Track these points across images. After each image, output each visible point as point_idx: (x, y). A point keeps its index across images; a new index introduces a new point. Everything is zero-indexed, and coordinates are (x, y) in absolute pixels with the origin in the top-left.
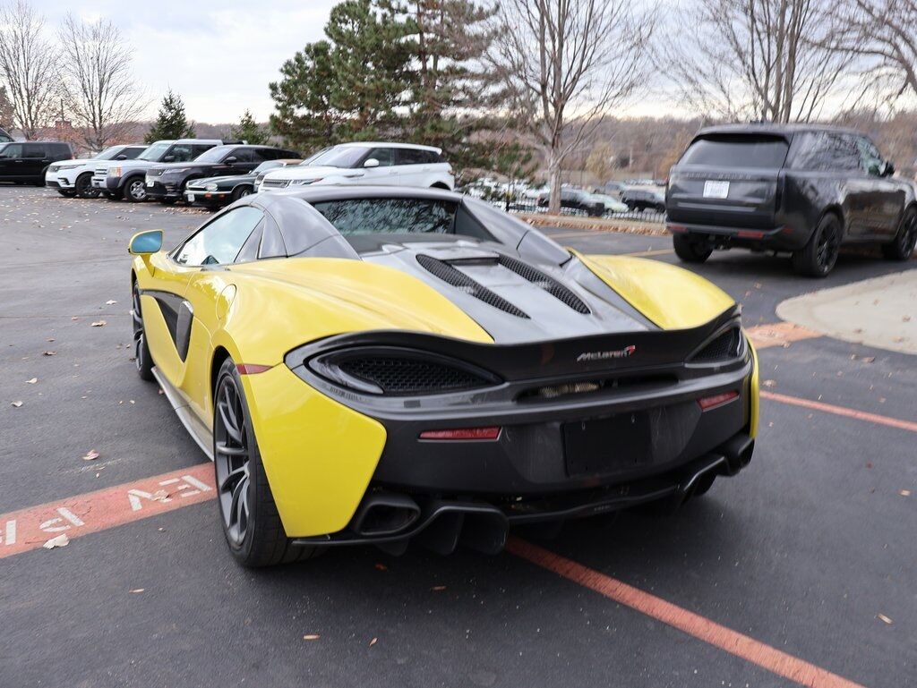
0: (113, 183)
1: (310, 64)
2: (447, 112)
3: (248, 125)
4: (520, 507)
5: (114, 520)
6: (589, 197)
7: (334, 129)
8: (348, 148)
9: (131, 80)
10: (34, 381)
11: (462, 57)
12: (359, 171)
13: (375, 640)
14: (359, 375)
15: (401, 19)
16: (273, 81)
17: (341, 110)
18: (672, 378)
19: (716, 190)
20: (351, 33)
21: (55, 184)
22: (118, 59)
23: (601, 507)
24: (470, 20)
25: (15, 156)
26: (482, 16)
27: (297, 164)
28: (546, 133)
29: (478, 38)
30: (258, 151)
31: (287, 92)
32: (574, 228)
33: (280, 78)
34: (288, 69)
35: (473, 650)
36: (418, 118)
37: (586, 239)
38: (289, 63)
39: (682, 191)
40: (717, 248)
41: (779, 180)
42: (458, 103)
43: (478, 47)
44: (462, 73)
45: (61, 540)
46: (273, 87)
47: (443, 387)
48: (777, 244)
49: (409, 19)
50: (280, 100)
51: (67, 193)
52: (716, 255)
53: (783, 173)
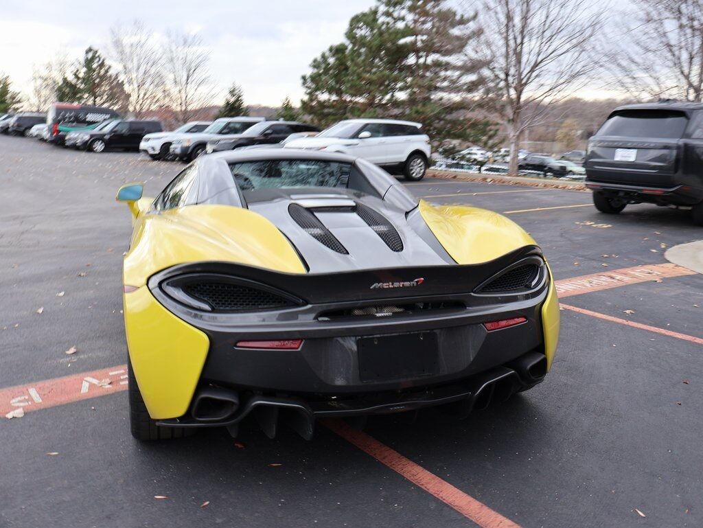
0: (185, 150)
1: (332, 60)
2: (435, 96)
3: (287, 108)
4: (335, 404)
5: (64, 399)
6: (554, 162)
7: (348, 110)
8: (349, 123)
9: (207, 75)
10: (62, 294)
11: (448, 53)
12: (355, 141)
13: (207, 503)
14: (196, 295)
15: (401, 25)
16: (303, 74)
17: (353, 95)
18: (460, 305)
19: (626, 156)
20: (364, 37)
21: (146, 151)
22: (200, 59)
23: (399, 407)
24: (453, 25)
25: (123, 131)
26: (462, 22)
27: (313, 136)
28: (509, 112)
29: (458, 38)
30: (289, 126)
31: (315, 82)
32: (524, 186)
33: (309, 72)
34: (316, 64)
35: (279, 516)
36: (412, 101)
37: (529, 194)
38: (315, 61)
39: (599, 157)
40: (628, 203)
41: (678, 147)
42: (443, 89)
43: (460, 45)
44: (447, 66)
45: (18, 413)
46: (304, 78)
47: (260, 307)
48: (677, 199)
49: (406, 25)
50: (309, 88)
51: (155, 157)
52: (629, 208)
53: (681, 142)
